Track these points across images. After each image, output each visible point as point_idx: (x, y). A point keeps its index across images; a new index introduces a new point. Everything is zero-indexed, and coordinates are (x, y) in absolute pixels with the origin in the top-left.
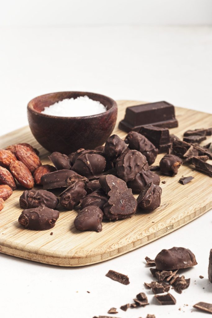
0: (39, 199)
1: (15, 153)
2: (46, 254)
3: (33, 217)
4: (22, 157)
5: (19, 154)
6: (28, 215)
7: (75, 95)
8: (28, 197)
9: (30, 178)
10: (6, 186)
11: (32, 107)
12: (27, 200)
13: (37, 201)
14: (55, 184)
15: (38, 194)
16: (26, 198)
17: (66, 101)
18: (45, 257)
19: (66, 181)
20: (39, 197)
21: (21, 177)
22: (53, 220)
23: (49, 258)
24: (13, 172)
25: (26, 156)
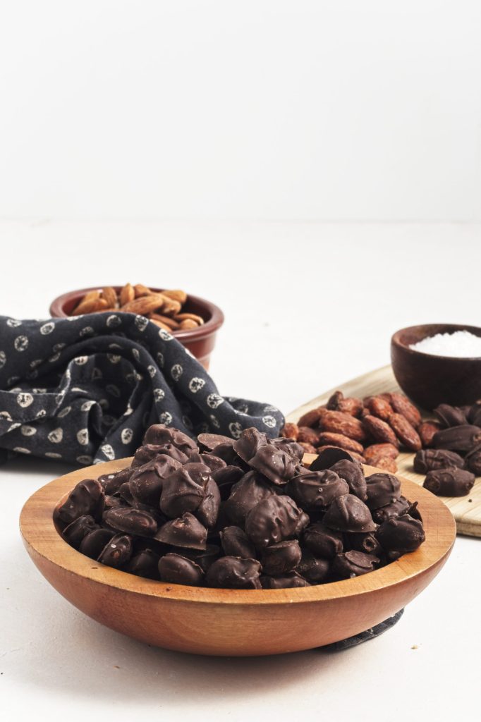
0: (442, 460)
1: (392, 404)
2: (472, 522)
3: (445, 479)
4: (401, 409)
5: (396, 404)
6: (438, 477)
7: (450, 329)
8: (426, 457)
9: (417, 436)
10: (390, 445)
11: (398, 341)
12: (426, 462)
13: (439, 463)
14: (456, 443)
15: (440, 454)
16: (424, 459)
17: (439, 336)
18: (471, 526)
19: (471, 439)
20: (441, 458)
21: (406, 435)
22: (470, 484)
23: (475, 527)
24: (396, 427)
25: (405, 408)
